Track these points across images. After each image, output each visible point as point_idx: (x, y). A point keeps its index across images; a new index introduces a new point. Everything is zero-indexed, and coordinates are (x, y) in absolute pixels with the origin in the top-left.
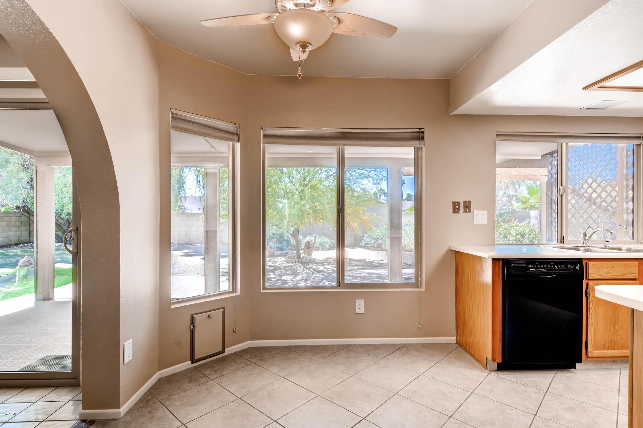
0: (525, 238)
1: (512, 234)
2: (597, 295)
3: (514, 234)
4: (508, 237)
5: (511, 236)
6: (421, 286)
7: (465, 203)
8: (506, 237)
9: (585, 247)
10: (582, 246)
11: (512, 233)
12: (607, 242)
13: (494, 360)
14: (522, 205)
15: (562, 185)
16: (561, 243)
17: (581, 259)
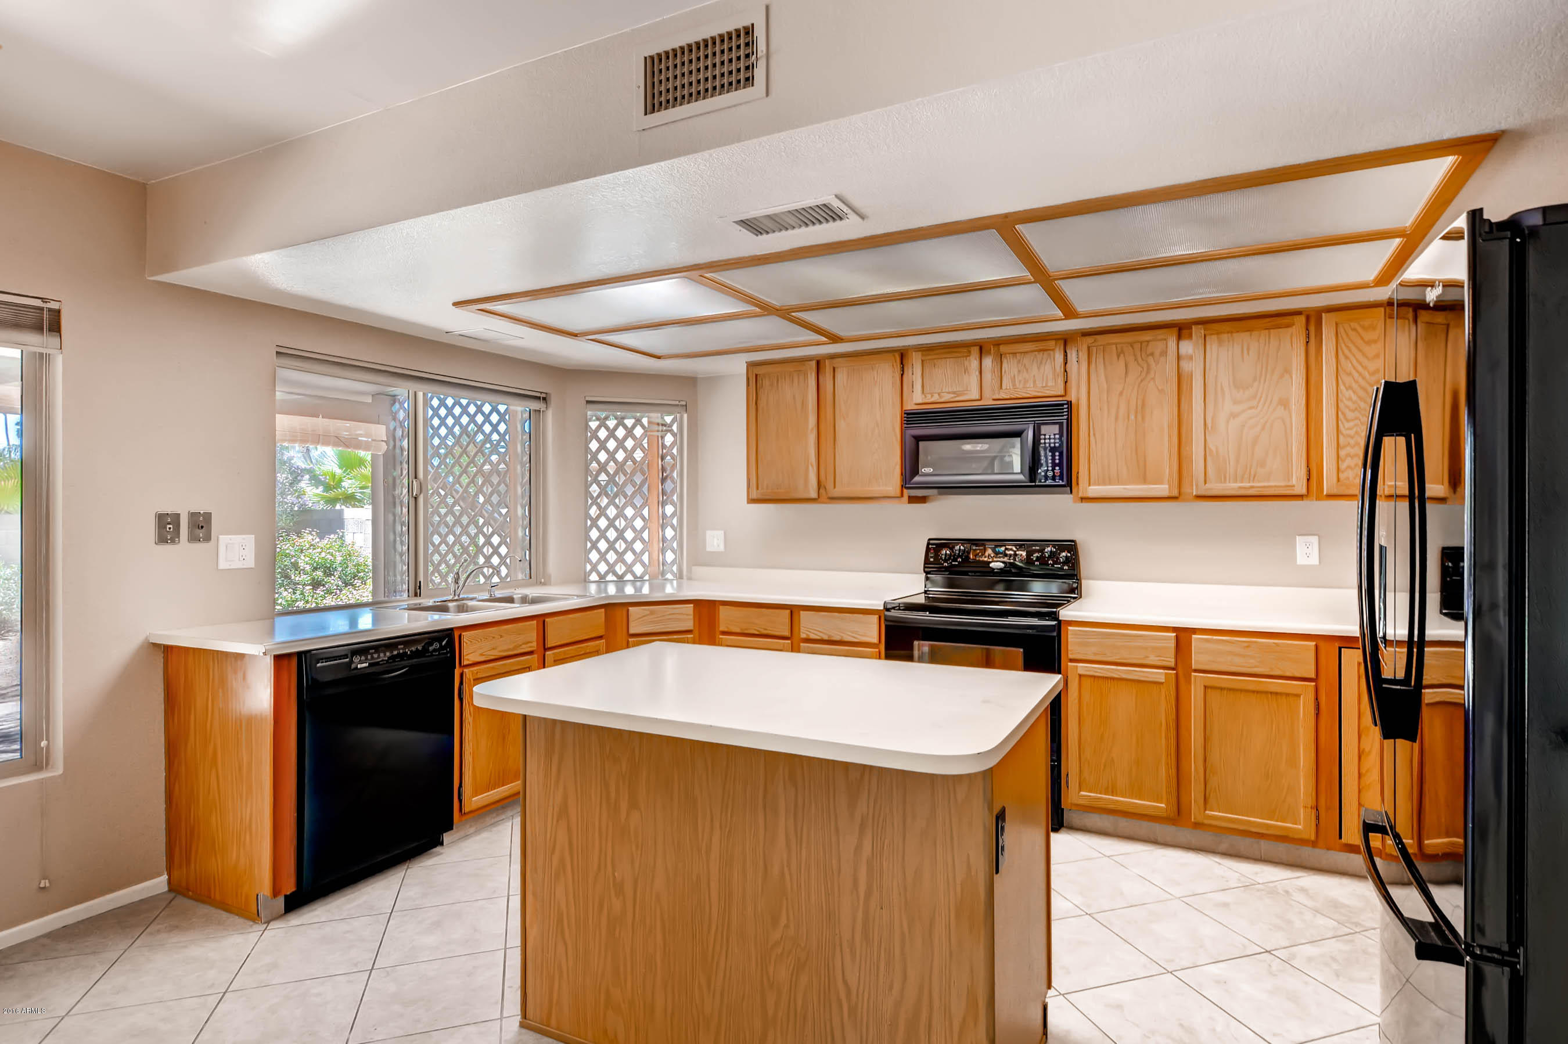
0: (335, 576)
1: (301, 568)
2: (478, 702)
3: (308, 568)
4: (293, 576)
5: (300, 573)
6: (47, 764)
7: (193, 516)
8: (287, 577)
9: (456, 600)
10: (452, 600)
11: (302, 565)
12: (492, 587)
13: (275, 893)
14: (325, 494)
15: (416, 478)
16: (416, 595)
17: (452, 629)
